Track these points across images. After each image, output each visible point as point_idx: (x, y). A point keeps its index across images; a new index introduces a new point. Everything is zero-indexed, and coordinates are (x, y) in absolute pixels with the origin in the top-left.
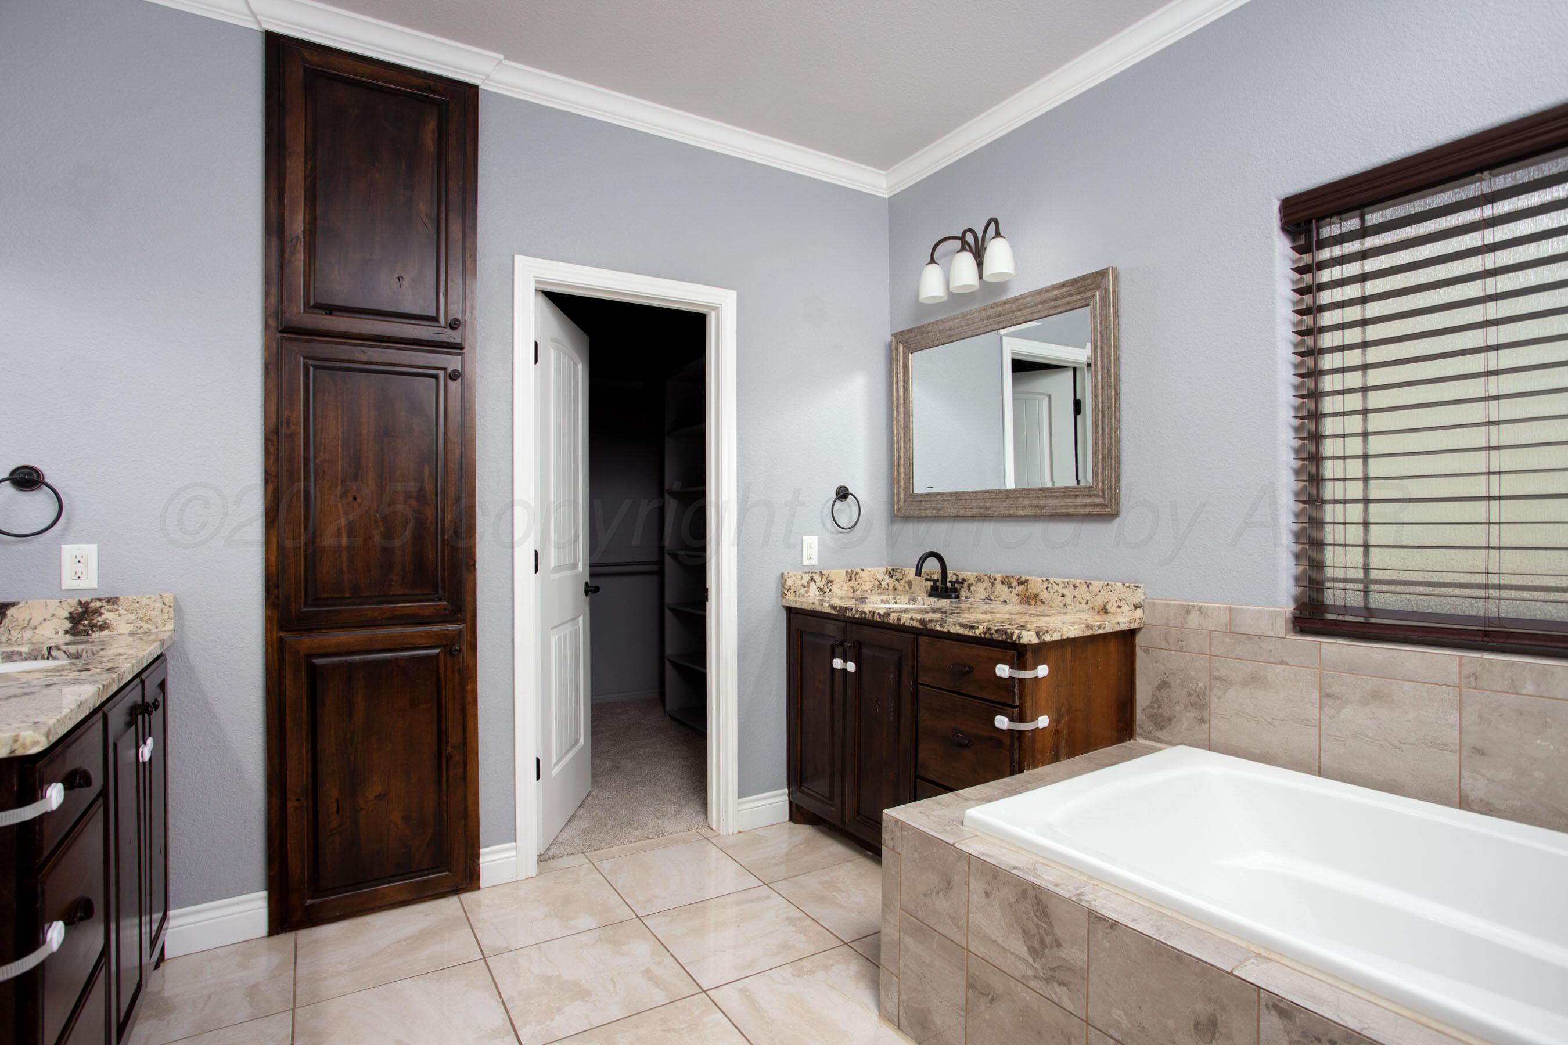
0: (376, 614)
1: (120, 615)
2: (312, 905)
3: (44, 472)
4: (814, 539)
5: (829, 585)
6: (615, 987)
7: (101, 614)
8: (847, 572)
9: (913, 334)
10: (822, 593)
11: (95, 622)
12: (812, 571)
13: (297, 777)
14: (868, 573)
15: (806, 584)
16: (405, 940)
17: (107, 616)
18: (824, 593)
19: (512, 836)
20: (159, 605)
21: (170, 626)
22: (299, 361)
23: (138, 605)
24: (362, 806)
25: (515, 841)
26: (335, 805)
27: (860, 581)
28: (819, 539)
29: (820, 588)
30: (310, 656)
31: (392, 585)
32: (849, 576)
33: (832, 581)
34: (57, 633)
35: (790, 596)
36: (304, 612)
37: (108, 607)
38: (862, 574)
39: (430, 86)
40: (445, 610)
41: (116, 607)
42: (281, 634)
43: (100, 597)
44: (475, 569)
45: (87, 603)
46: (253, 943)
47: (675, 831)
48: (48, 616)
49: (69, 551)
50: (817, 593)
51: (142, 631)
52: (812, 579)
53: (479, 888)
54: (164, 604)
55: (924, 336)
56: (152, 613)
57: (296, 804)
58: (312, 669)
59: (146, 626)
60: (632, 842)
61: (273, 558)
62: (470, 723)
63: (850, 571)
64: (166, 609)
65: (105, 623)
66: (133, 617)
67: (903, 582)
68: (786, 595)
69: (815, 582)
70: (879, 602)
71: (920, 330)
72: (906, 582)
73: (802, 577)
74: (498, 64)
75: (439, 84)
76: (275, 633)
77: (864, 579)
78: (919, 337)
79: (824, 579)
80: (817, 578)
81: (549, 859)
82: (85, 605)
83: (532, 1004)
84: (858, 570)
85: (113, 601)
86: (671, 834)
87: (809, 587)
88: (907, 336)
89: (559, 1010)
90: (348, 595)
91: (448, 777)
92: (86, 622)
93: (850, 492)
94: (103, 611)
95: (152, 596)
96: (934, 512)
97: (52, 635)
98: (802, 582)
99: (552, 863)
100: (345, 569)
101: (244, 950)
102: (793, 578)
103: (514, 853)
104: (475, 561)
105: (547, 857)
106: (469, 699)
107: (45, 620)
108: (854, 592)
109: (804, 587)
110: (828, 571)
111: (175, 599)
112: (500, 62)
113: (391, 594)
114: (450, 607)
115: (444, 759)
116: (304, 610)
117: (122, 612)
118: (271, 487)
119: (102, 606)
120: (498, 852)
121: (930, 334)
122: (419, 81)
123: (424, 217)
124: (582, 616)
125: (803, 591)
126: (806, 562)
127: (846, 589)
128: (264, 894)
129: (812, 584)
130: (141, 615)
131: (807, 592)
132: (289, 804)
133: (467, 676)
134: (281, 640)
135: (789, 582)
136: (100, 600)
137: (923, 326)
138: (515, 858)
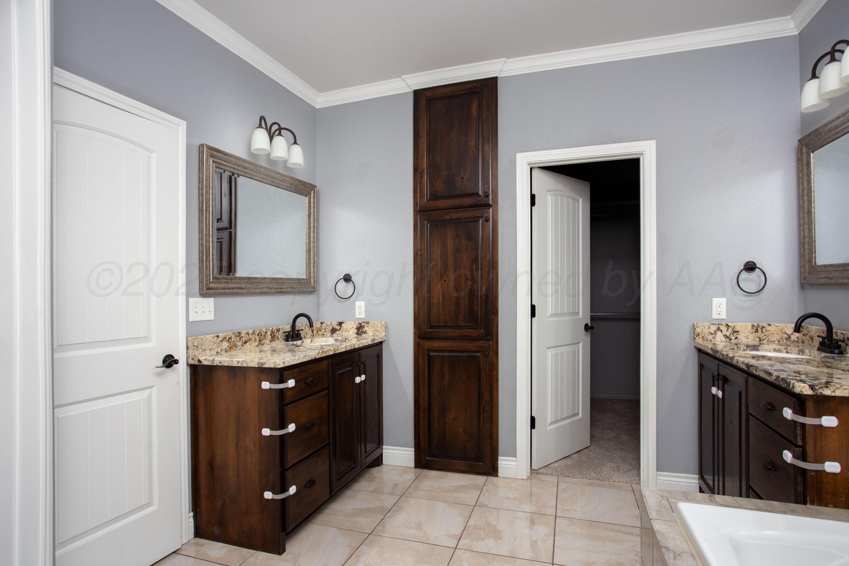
0: (453, 334)
1: (369, 328)
2: (428, 460)
3: (351, 276)
4: (723, 300)
5: (735, 334)
6: (514, 541)
7: (364, 328)
8: (753, 326)
9: (811, 137)
10: (728, 340)
11: (363, 330)
12: (719, 323)
13: (424, 403)
14: (776, 328)
15: (713, 332)
16: (453, 487)
17: (366, 328)
18: (731, 340)
19: (513, 454)
20: (380, 325)
21: (384, 334)
22: (425, 223)
23: (374, 325)
24: (447, 422)
25: (516, 458)
26: (437, 418)
27: (766, 333)
28: (727, 301)
29: (727, 336)
30: (429, 350)
31: (460, 321)
32: (755, 328)
33: (738, 332)
34: (353, 334)
35: (699, 340)
36: (427, 331)
37: (366, 325)
38: (769, 328)
39: (474, 86)
40: (482, 334)
41: (368, 325)
42: (419, 340)
43: (364, 321)
44: (498, 315)
45: (361, 323)
46: (409, 468)
47: (617, 481)
48: (351, 328)
49: (358, 304)
50: (723, 339)
51: (375, 335)
52: (719, 329)
53: (497, 476)
54: (382, 325)
55: (819, 137)
56: (378, 328)
57: (423, 414)
58: (429, 356)
59: (377, 333)
60: (588, 479)
61: (416, 308)
62: (494, 392)
63: (756, 324)
64: (382, 327)
65: (366, 331)
66: (373, 329)
67: (807, 337)
68: (695, 339)
69: (721, 331)
70: (772, 350)
71: (816, 133)
72: (810, 337)
73: (709, 327)
74: (504, 63)
75: (478, 84)
76: (417, 339)
77: (771, 332)
78: (815, 139)
79: (730, 330)
80: (724, 328)
81: (540, 473)
82: (360, 324)
83: (475, 532)
84: (765, 324)
85: (368, 323)
86: (614, 481)
87: (716, 334)
88: (808, 139)
89: (483, 539)
90: (442, 325)
91: (483, 416)
92: (361, 330)
93: (757, 266)
94: (365, 327)
95: (378, 322)
96: (827, 280)
97: (352, 334)
98: (710, 331)
99: (540, 476)
100: (441, 313)
101: (405, 470)
102: (701, 328)
103: (515, 464)
104: (498, 310)
105: (538, 472)
106: (495, 379)
107: (351, 329)
108: (760, 341)
109: (712, 334)
110: (734, 324)
111: (386, 323)
112: (505, 61)
113: (459, 325)
114: (484, 333)
115: (482, 407)
116: (427, 330)
117: (370, 327)
118: (416, 277)
119: (365, 325)
120: (507, 460)
121: (823, 134)
122: (470, 86)
123: (472, 147)
124: (582, 343)
125: (710, 337)
126: (715, 316)
127: (752, 338)
128: (413, 449)
129: (719, 333)
130: (375, 329)
131: (714, 338)
132: (421, 414)
133: (493, 367)
134: (418, 342)
135: (698, 330)
136: (364, 322)
137: (817, 129)
138: (516, 466)
